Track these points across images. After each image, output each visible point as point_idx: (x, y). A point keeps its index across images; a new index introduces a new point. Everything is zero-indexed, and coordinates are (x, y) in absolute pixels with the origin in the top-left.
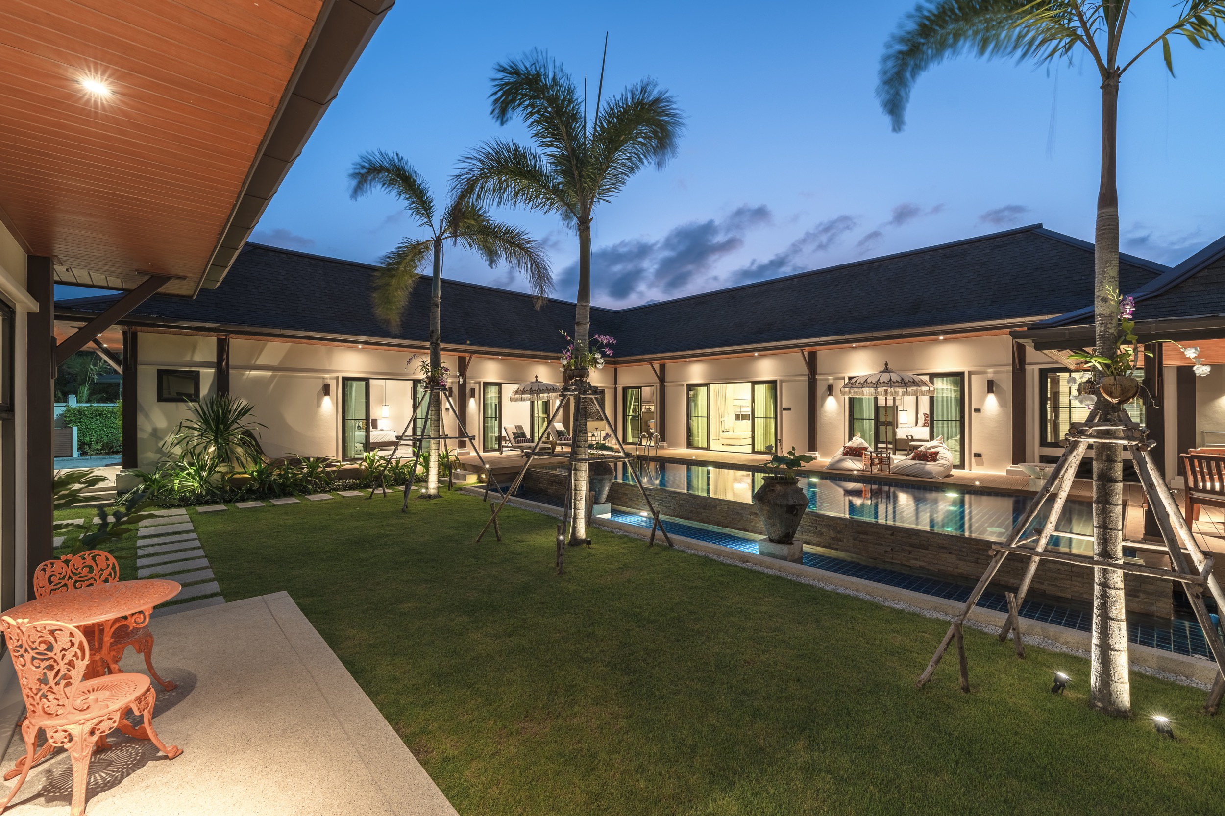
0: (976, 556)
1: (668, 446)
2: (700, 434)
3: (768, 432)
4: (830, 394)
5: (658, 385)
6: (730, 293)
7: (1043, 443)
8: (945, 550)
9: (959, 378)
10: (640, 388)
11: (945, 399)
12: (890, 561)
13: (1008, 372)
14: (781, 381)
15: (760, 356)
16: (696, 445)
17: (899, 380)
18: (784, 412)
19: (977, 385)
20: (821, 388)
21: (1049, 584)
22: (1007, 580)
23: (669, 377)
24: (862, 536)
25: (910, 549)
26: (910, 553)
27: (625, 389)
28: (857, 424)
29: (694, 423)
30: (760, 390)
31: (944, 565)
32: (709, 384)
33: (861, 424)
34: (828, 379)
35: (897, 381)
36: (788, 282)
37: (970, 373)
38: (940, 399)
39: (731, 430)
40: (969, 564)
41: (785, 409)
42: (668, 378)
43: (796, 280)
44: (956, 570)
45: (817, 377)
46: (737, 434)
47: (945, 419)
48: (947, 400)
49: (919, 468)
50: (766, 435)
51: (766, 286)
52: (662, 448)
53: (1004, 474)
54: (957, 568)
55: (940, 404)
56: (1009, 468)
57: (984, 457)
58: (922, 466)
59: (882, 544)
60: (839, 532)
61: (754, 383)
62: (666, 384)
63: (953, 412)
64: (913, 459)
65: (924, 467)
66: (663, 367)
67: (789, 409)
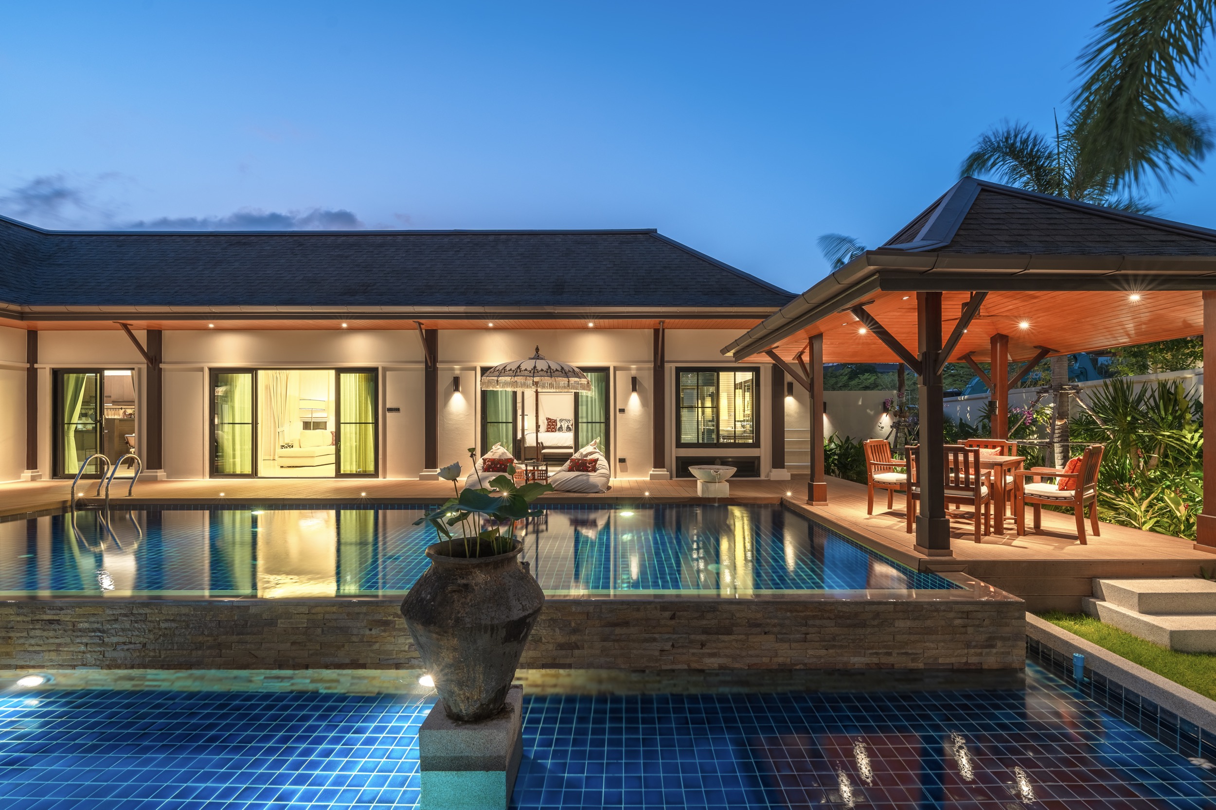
0: (804, 629)
1: (168, 477)
2: (238, 453)
3: (362, 445)
4: (457, 389)
5: (144, 366)
6: (295, 238)
7: (679, 445)
8: (759, 629)
9: (602, 374)
10: (100, 371)
11: (589, 399)
12: (669, 667)
13: (649, 369)
14: (385, 369)
15: (352, 330)
16: (229, 469)
17: (559, 369)
18: (388, 414)
19: (620, 382)
20: (443, 382)
21: (898, 654)
22: (845, 659)
23: (168, 353)
24: (618, 631)
25: (703, 637)
26: (703, 645)
27: (58, 375)
28: (491, 429)
29: (225, 435)
30: (351, 383)
31: (757, 656)
32: (256, 369)
33: (496, 429)
34: (453, 369)
35: (557, 370)
36: (389, 238)
37: (615, 369)
38: (584, 399)
39: (296, 445)
40: (794, 645)
41: (390, 410)
42: (166, 355)
43: (400, 237)
44: (775, 660)
45: (439, 366)
46: (306, 449)
47: (590, 420)
48: (592, 401)
49: (583, 480)
50: (361, 450)
51: (355, 238)
52: (155, 480)
53: (648, 479)
54: (776, 656)
55: (584, 403)
56: (651, 472)
57: (628, 462)
58: (585, 478)
59: (655, 640)
60: (575, 631)
61: (340, 371)
62: (162, 366)
63: (597, 414)
64: (571, 470)
65: (588, 479)
66: (155, 336)
67: (397, 410)
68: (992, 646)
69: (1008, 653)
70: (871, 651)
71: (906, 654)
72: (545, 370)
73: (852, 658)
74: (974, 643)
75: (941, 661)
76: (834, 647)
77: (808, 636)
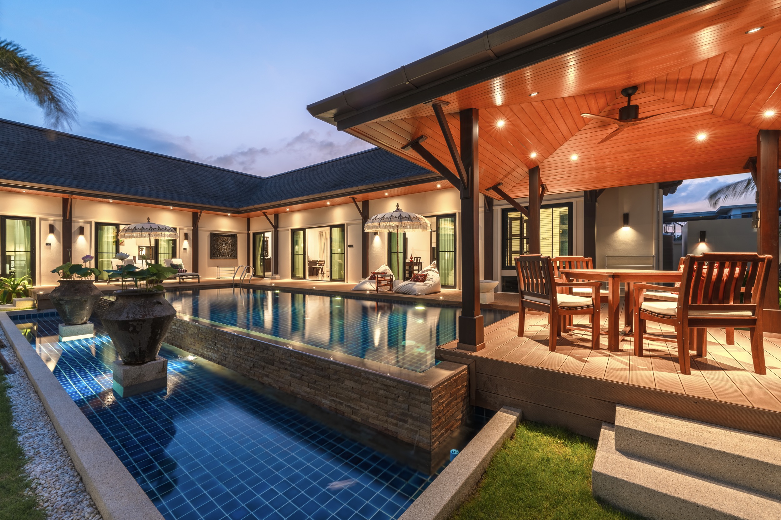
1: (280, 277)
2: (300, 267)
5: (273, 230)
7: (505, 267)
8: (283, 366)
9: (453, 218)
10: (264, 233)
11: (446, 235)
14: (348, 224)
15: (333, 205)
16: (297, 275)
18: (349, 249)
21: (346, 405)
22: (319, 399)
23: (280, 224)
25: (263, 364)
26: (263, 369)
27: (254, 236)
29: (296, 259)
30: (335, 232)
32: (305, 228)
38: (443, 235)
41: (350, 246)
42: (280, 227)
52: (275, 279)
55: (443, 242)
59: (248, 360)
61: (331, 227)
62: (278, 229)
63: (451, 245)
64: (411, 280)
66: (276, 217)
67: (352, 246)
68: (406, 422)
69: (416, 432)
70: (331, 398)
71: (350, 407)
72: (397, 217)
73: (323, 399)
74: (391, 414)
75: (370, 420)
76: (314, 388)
77: (303, 377)
